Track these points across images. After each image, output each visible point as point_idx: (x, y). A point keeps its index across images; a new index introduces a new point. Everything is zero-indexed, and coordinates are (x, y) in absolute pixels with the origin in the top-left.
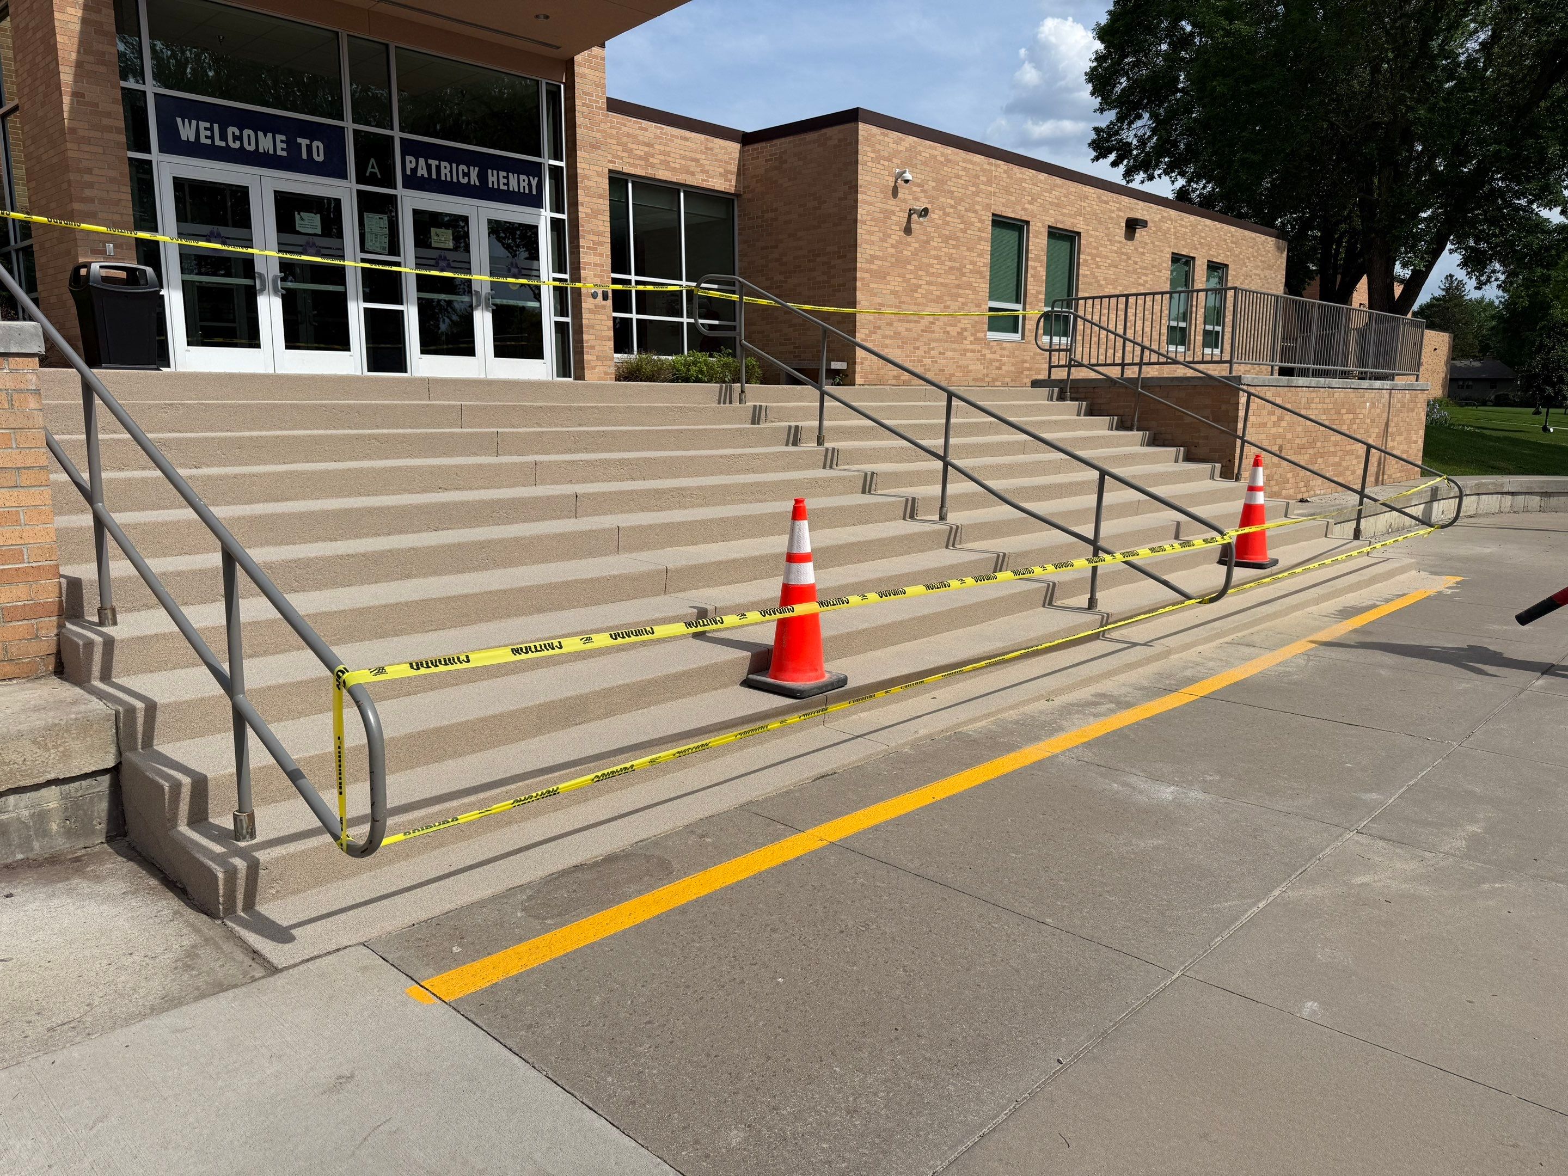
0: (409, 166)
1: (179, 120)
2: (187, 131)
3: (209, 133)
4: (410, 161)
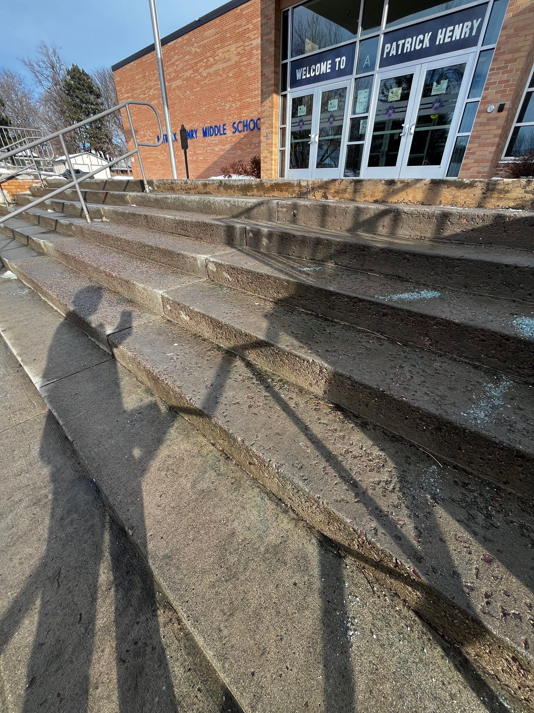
0: (386, 51)
1: (297, 70)
2: (299, 75)
3: (305, 73)
4: (387, 48)
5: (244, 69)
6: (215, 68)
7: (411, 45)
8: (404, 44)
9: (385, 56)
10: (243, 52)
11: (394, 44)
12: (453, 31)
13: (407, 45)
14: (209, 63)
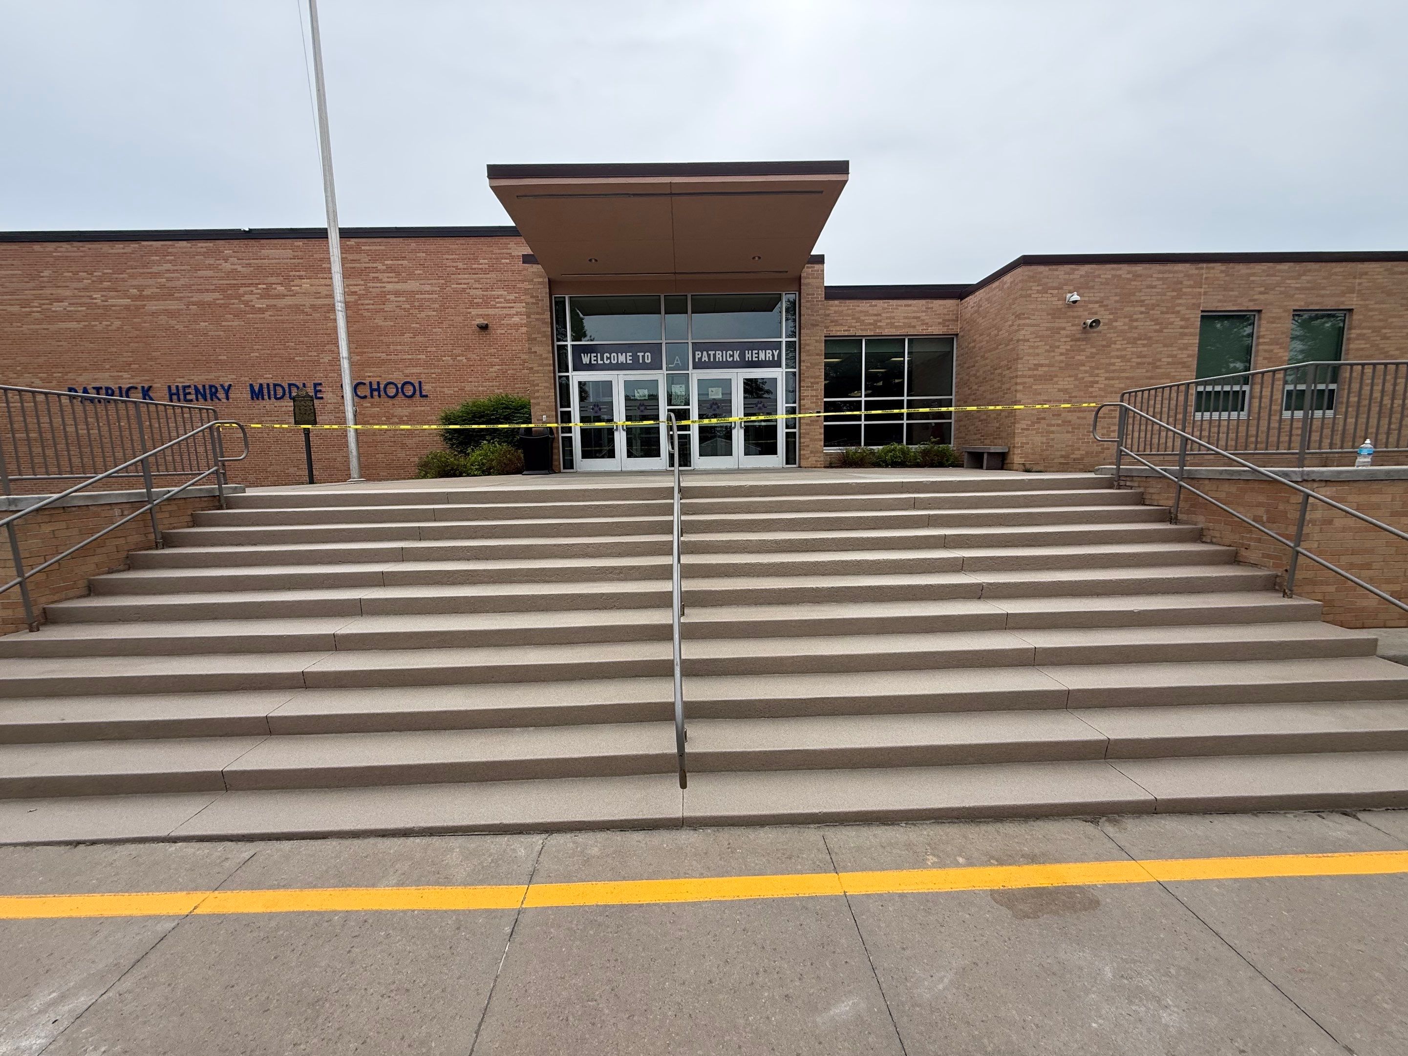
0: (697, 357)
1: (582, 355)
2: (586, 360)
3: (595, 358)
4: (698, 354)
5: (366, 314)
6: (288, 301)
7: (722, 356)
8: (715, 355)
9: (697, 360)
10: (363, 292)
11: (705, 353)
12: (758, 353)
13: (717, 356)
14: (273, 292)
